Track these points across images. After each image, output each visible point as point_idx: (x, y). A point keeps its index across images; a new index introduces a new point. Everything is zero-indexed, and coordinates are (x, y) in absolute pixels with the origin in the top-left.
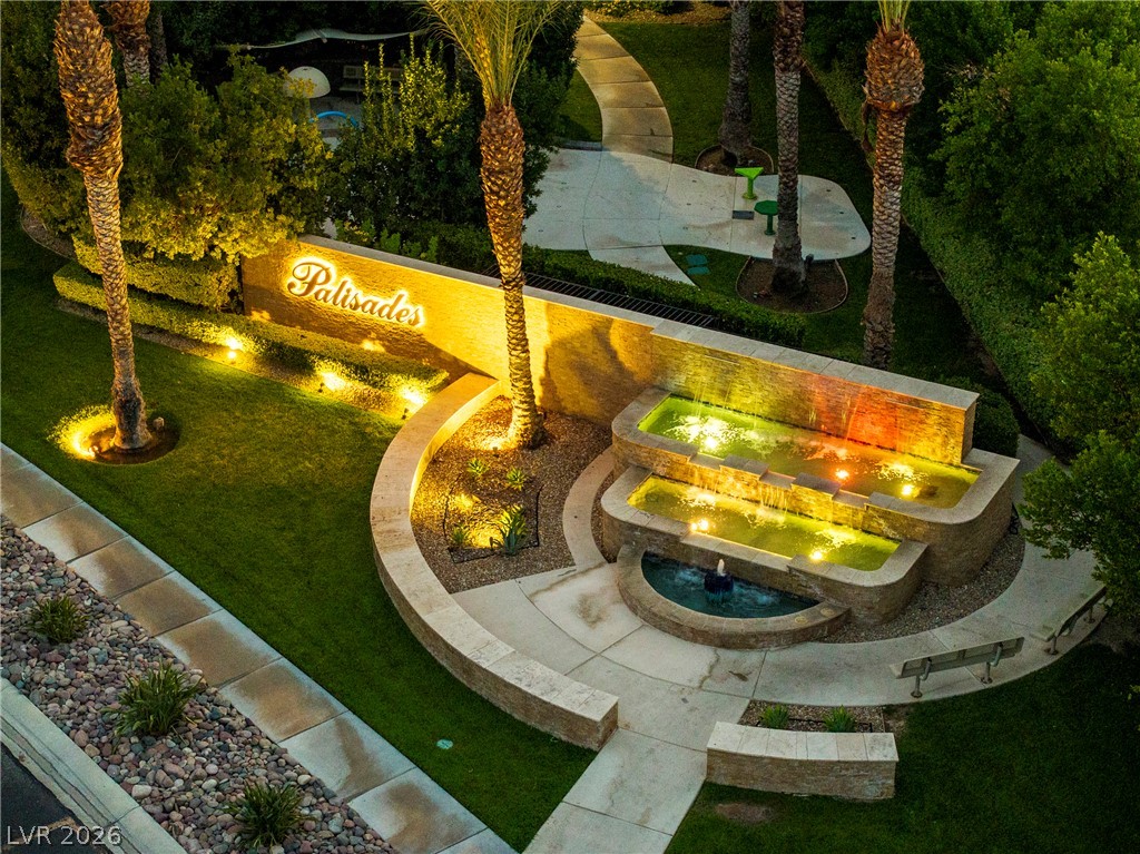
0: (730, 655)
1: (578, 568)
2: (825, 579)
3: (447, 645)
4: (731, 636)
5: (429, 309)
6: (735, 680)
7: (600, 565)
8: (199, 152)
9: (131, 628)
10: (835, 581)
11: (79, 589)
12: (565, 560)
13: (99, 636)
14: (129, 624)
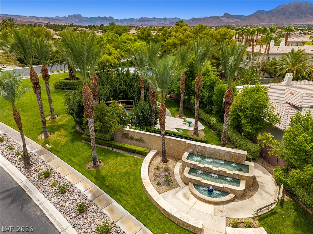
0: (217, 206)
1: (181, 187)
2: (231, 189)
3: (163, 209)
4: (217, 202)
6: (220, 212)
7: (185, 186)
8: (107, 115)
9: (97, 208)
10: (233, 189)
11: (86, 199)
12: (178, 186)
13: (90, 211)
14: (96, 207)
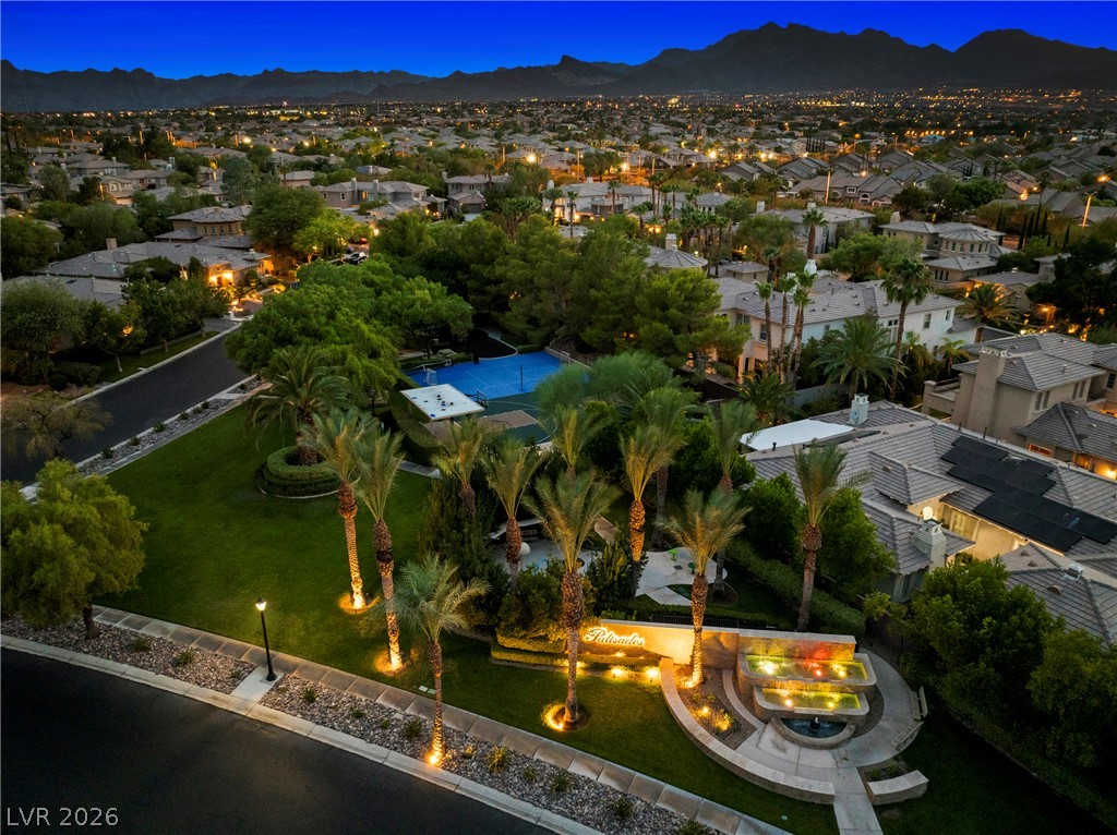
0: (835, 752)
1: (760, 730)
2: (840, 715)
4: (833, 745)
5: (646, 638)
6: (844, 760)
7: (766, 727)
9: (644, 802)
10: (845, 715)
11: (612, 791)
13: (637, 810)
